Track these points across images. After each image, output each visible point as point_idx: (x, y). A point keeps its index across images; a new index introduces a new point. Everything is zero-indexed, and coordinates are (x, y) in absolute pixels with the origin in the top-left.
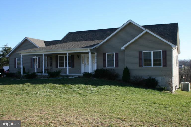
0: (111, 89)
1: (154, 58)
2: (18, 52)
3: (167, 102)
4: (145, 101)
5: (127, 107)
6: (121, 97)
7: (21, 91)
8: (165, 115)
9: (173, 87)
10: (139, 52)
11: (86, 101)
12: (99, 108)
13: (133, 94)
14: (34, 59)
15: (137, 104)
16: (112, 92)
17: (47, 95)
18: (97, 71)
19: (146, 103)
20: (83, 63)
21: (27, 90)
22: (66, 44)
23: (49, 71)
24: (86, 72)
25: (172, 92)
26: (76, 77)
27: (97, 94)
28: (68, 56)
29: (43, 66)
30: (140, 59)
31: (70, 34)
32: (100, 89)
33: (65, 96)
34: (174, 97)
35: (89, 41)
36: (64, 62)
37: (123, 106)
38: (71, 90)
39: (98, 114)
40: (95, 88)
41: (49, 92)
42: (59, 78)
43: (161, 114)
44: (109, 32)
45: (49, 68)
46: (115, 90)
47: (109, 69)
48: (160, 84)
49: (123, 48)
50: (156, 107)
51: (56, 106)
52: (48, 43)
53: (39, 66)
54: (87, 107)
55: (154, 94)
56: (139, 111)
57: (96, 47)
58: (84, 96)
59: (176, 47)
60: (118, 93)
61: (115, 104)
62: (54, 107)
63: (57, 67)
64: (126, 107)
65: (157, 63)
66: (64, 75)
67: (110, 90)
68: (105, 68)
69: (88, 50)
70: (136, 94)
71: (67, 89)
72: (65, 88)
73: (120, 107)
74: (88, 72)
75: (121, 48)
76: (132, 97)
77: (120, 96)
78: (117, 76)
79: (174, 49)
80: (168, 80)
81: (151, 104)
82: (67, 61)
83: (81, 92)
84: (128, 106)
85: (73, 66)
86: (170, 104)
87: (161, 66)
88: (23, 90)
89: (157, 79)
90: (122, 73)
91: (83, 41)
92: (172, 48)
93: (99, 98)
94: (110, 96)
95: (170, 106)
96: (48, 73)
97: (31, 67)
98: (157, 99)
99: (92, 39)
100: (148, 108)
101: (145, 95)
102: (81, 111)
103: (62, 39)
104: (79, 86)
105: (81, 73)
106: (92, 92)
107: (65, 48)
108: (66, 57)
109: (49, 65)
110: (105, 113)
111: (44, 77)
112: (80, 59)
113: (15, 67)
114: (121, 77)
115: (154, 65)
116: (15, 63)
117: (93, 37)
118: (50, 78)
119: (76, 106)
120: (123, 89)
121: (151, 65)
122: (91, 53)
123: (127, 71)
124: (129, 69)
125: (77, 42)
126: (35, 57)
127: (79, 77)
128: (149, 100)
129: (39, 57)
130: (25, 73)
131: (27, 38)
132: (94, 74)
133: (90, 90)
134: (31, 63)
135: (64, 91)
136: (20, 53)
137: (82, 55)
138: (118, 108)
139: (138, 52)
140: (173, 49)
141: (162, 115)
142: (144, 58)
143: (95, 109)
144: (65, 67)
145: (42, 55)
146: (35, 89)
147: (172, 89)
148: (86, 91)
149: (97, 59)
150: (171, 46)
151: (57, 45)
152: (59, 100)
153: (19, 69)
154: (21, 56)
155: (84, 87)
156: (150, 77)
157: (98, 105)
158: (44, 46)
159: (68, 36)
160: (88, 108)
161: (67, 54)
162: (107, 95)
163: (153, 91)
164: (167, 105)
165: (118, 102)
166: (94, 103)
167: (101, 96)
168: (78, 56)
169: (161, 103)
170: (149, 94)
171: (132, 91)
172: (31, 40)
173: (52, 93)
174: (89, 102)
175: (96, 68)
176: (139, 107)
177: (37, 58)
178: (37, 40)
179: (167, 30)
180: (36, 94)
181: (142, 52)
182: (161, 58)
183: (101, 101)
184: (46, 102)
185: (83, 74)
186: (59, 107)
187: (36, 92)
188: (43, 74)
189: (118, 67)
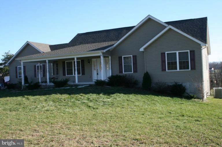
0: (128, 99)
1: (179, 60)
2: (18, 59)
3: (198, 113)
4: (170, 113)
5: (147, 123)
6: (141, 109)
7: (18, 106)
8: (197, 132)
9: (205, 95)
10: (162, 53)
11: (95, 115)
12: (110, 126)
13: (155, 104)
14: (38, 66)
15: (160, 118)
16: (130, 103)
17: (48, 109)
18: (112, 78)
19: (172, 115)
20: (95, 69)
21: (24, 104)
22: (74, 47)
23: (56, 80)
24: (99, 80)
25: (203, 100)
26: (85, 86)
27: (111, 107)
28: (77, 62)
29: (48, 74)
30: (163, 62)
31: (79, 35)
32: (115, 100)
33: (71, 111)
34: (205, 106)
35: (102, 43)
36: (72, 69)
37: (142, 122)
38: (79, 102)
39: (108, 133)
40: (109, 98)
41: (51, 106)
42: (66, 88)
43: (191, 130)
44: (125, 31)
45: (55, 76)
46: (133, 100)
47: (126, 75)
48: (188, 91)
49: (142, 49)
50: (185, 121)
51: (56, 123)
52: (53, 48)
53: (44, 75)
54: (96, 124)
55: (181, 104)
56: (163, 127)
57: (109, 50)
58: (94, 109)
59: (206, 46)
60: (137, 104)
61: (133, 118)
62: (53, 125)
63: (64, 75)
64: (147, 122)
65: (184, 65)
66: (72, 84)
67: (127, 100)
68: (121, 74)
69: (99, 53)
70: (159, 104)
71: (74, 101)
72: (72, 100)
73: (138, 122)
74: (101, 80)
75: (139, 49)
76: (154, 109)
77: (139, 107)
78: (136, 83)
79: (204, 48)
80: (198, 85)
81: (178, 117)
82: (76, 68)
83: (91, 104)
84: (149, 121)
85: (83, 74)
86: (202, 116)
87: (189, 69)
88: (20, 104)
89: (184, 85)
90: (142, 79)
91: (94, 43)
92: (201, 47)
93: (112, 111)
94: (126, 108)
95: (203, 119)
96: (53, 82)
97: (35, 76)
98: (186, 110)
99: (105, 41)
100: (175, 122)
101: (170, 105)
102: (87, 130)
103: (70, 42)
104: (89, 97)
105: (93, 81)
106: (105, 103)
107: (72, 52)
108: (74, 62)
109: (56, 73)
110: (118, 132)
111: (49, 87)
112: (92, 64)
113: (17, 77)
114: (140, 85)
115: (180, 69)
116: (17, 72)
117: (106, 38)
118: (56, 89)
119: (82, 124)
120: (143, 99)
121: (176, 69)
122: (104, 57)
123: (147, 77)
124: (149, 74)
125: (87, 45)
126: (38, 64)
127: (90, 85)
128: (176, 112)
129: (44, 64)
130: (26, 84)
131: (29, 43)
132: (108, 82)
133: (103, 101)
134: (35, 71)
135: (70, 104)
136: (20, 61)
137: (94, 60)
138: (136, 124)
139: (160, 54)
140: (203, 48)
141: (193, 132)
142: (168, 60)
143: (106, 126)
144: (74, 75)
145: (46, 61)
146: (35, 102)
147: (203, 97)
148: (98, 103)
149: (111, 63)
150: (200, 45)
151: (64, 49)
152: (62, 116)
153: (20, 79)
154: (21, 63)
155: (95, 98)
156: (175, 83)
157: (110, 120)
158: (50, 50)
159: (77, 38)
160: (96, 126)
161: (75, 59)
162: (123, 106)
163: (179, 99)
164: (199, 117)
165: (137, 116)
166: (106, 118)
167: (115, 109)
168: (89, 61)
169: (191, 115)
170: (175, 104)
171: (154, 100)
172: (34, 45)
173: (55, 107)
174: (100, 116)
175: (111, 75)
176: (164, 121)
177: (41, 65)
178: (41, 44)
179: (195, 27)
180: (34, 109)
181: (165, 53)
182: (188, 59)
183: (115, 115)
184: (44, 118)
185: (95, 82)
186: (59, 126)
187: (35, 106)
188: (47, 83)
189: (137, 72)
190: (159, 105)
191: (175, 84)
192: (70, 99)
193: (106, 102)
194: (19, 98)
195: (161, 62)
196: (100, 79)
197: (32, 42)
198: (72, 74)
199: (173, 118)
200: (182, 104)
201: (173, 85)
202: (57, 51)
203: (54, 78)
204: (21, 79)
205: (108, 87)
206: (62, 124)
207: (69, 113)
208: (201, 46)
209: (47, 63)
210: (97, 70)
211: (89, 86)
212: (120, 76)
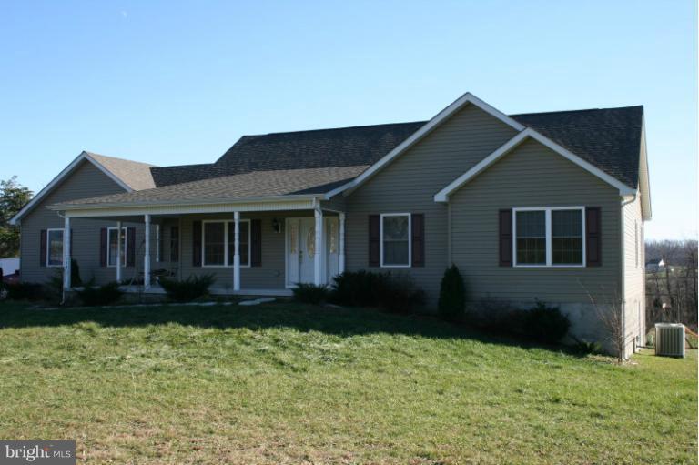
0: (396, 346)
1: (554, 233)
2: (56, 207)
3: (602, 394)
4: (520, 391)
5: (454, 415)
6: (433, 377)
7: (64, 352)
8: (592, 444)
9: (626, 343)
10: (501, 212)
11: (302, 389)
12: (349, 419)
13: (476, 365)
14: (114, 233)
15: (491, 404)
16: (400, 358)
17: (159, 366)
18: (345, 281)
19: (525, 398)
20: (293, 250)
21: (84, 347)
22: (231, 178)
23: (169, 278)
24: (306, 285)
25: (620, 361)
26: (263, 300)
27: (344, 366)
28: (240, 224)
29: (147, 258)
30: (505, 237)
31: (247, 143)
32: (355, 347)
33: (227, 373)
34: (626, 378)
35: (318, 170)
36: (222, 247)
37: (439, 411)
38: (249, 349)
39: (346, 437)
40: (338, 342)
41: (166, 356)
42: (203, 304)
43: (577, 439)
44: (389, 136)
45: (167, 266)
46: (409, 350)
47: (389, 273)
48: (577, 330)
49: (441, 197)
50: (560, 415)
51: (192, 406)
52: (165, 176)
53: (133, 259)
54: (307, 413)
55: (553, 367)
56: (497, 429)
57: (342, 193)
58: (295, 370)
59: (634, 195)
60: (422, 361)
61: (411, 401)
62: (184, 411)
63: (197, 262)
64: (451, 412)
65: (567, 251)
66: (222, 291)
67: (393, 350)
68: (374, 270)
69: (312, 203)
70: (489, 365)
71: (234, 346)
72: (228, 343)
73: (427, 413)
74: (312, 284)
75: (433, 197)
76: (472, 377)
77: (428, 372)
78: (419, 298)
79: (628, 203)
80: (607, 315)
81: (542, 402)
82: (237, 244)
83: (284, 357)
84: (460, 410)
85: (257, 262)
86: (611, 403)
87: (581, 262)
88: (71, 348)
89: (564, 310)
90: (438, 288)
91: (293, 168)
92: (621, 199)
93: (351, 379)
94: (390, 372)
95: (612, 413)
96: (163, 284)
97: (103, 263)
98: (565, 386)
99: (327, 164)
100: (532, 417)
101: (520, 369)
102: (284, 426)
103: (218, 162)
104: (279, 336)
105: (287, 287)
106: (327, 356)
107: (227, 195)
108: (232, 226)
109: (168, 256)
110: (371, 436)
111: (150, 299)
112: (284, 234)
113: (43, 263)
114: (433, 305)
115: (556, 260)
116: (43, 248)
117: (331, 156)
119: (267, 410)
120: (440, 347)
121: (543, 260)
122: (325, 214)
123: (454, 281)
124: (461, 273)
125: (271, 172)
126: (116, 226)
127: (279, 300)
128: (536, 390)
129: (132, 225)
130: (77, 286)
131: (87, 157)
132: (334, 291)
133: (319, 349)
134: (103, 246)
135: (224, 353)
136: (63, 212)
137: (292, 222)
138: (421, 418)
139: (497, 212)
140: (625, 201)
141: (581, 445)
142: (517, 235)
143: (337, 418)
144: (226, 264)
145: (143, 217)
146: (116, 344)
147: (621, 349)
148: (305, 354)
149: (345, 235)
150: (617, 191)
151: (201, 182)
152: (203, 386)
153: (58, 268)
154: (63, 220)
155: (295, 339)
156: (538, 304)
157: (347, 404)
158: (152, 185)
159: (238, 150)
160: (309, 417)
161: (236, 216)
162: (380, 367)
163: (550, 355)
164: (601, 406)
165: (422, 397)
166: (333, 398)
167: (358, 373)
168: (275, 224)
169: (580, 400)
170: (536, 367)
171: (472, 353)
172: (105, 165)
173: (179, 360)
174: (315, 393)
175: (342, 270)
176: (500, 412)
177: (124, 228)
178: (126, 164)
179: (604, 133)
180: (118, 364)
181: (510, 212)
182: (581, 233)
183: (358, 391)
184: (154, 391)
185: (294, 290)
186: (202, 412)
187: (117, 355)
188: (144, 288)
189: (423, 266)
190: (486, 368)
191: (537, 307)
192: (223, 340)
193: (328, 351)
194: (64, 330)
195: (498, 238)
196: (308, 283)
197: (99, 156)
198: (222, 263)
199: (527, 406)
200: (557, 367)
201: (531, 311)
202: (179, 187)
203: (164, 271)
204: (61, 271)
205: (334, 306)
206: (209, 409)
207: (220, 381)
208: (621, 193)
209: (147, 224)
210: (301, 252)
211: (273, 302)
212: (371, 277)
